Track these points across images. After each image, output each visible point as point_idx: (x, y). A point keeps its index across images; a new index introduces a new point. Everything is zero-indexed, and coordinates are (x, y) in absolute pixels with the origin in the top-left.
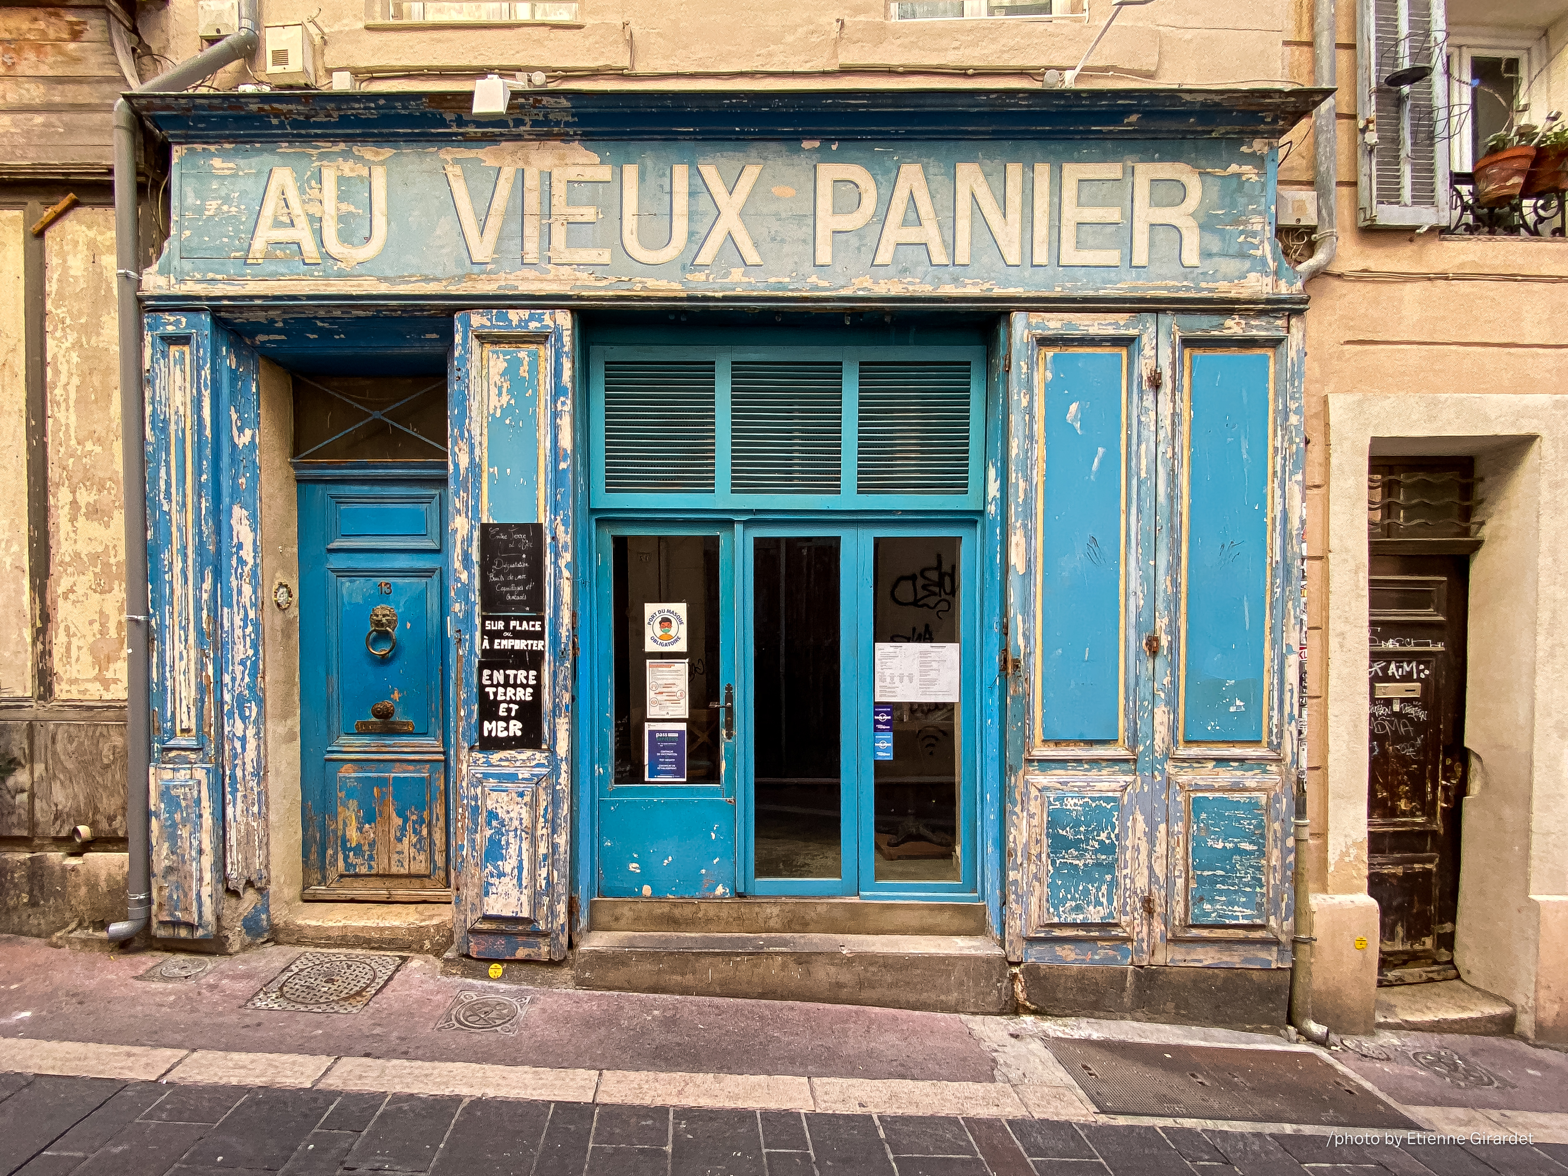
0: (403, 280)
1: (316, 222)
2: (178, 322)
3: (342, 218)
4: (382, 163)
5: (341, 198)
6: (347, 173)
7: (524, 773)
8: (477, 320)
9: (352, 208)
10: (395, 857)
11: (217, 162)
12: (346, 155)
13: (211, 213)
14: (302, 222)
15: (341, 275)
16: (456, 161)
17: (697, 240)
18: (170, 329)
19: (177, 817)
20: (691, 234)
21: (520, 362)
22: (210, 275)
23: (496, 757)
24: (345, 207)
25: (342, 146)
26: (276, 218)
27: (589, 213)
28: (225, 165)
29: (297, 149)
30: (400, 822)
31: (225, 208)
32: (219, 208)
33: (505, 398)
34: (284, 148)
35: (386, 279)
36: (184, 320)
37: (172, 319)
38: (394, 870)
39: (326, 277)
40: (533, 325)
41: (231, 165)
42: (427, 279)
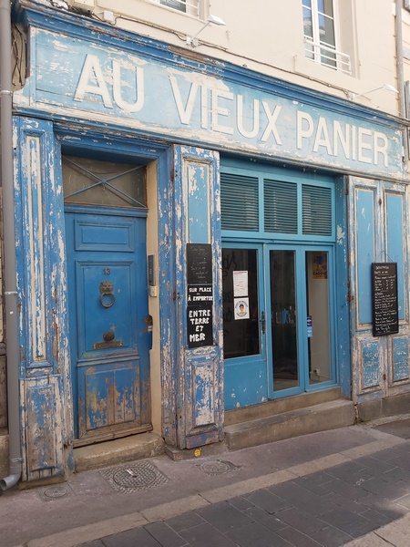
0: (152, 124)
1: (110, 87)
2: (33, 124)
3: (123, 88)
4: (142, 66)
5: (123, 78)
6: (125, 66)
7: (208, 357)
8: (184, 149)
9: (127, 85)
10: (117, 414)
11: (57, 43)
12: (125, 58)
13: (54, 69)
14: (103, 85)
15: (122, 116)
16: (175, 75)
17: (262, 131)
18: (29, 127)
19: (43, 407)
20: (260, 128)
21: (201, 171)
22: (54, 102)
23: (195, 351)
24: (124, 83)
25: (122, 53)
26: (89, 80)
27: (225, 111)
28: (62, 46)
29: (100, 48)
30: (119, 394)
31: (62, 68)
32: (58, 67)
33: (195, 187)
34: (93, 45)
35: (144, 123)
36: (37, 124)
37: (30, 122)
38: (117, 421)
39: (116, 116)
40: (206, 156)
41: (65, 46)
42: (162, 127)
